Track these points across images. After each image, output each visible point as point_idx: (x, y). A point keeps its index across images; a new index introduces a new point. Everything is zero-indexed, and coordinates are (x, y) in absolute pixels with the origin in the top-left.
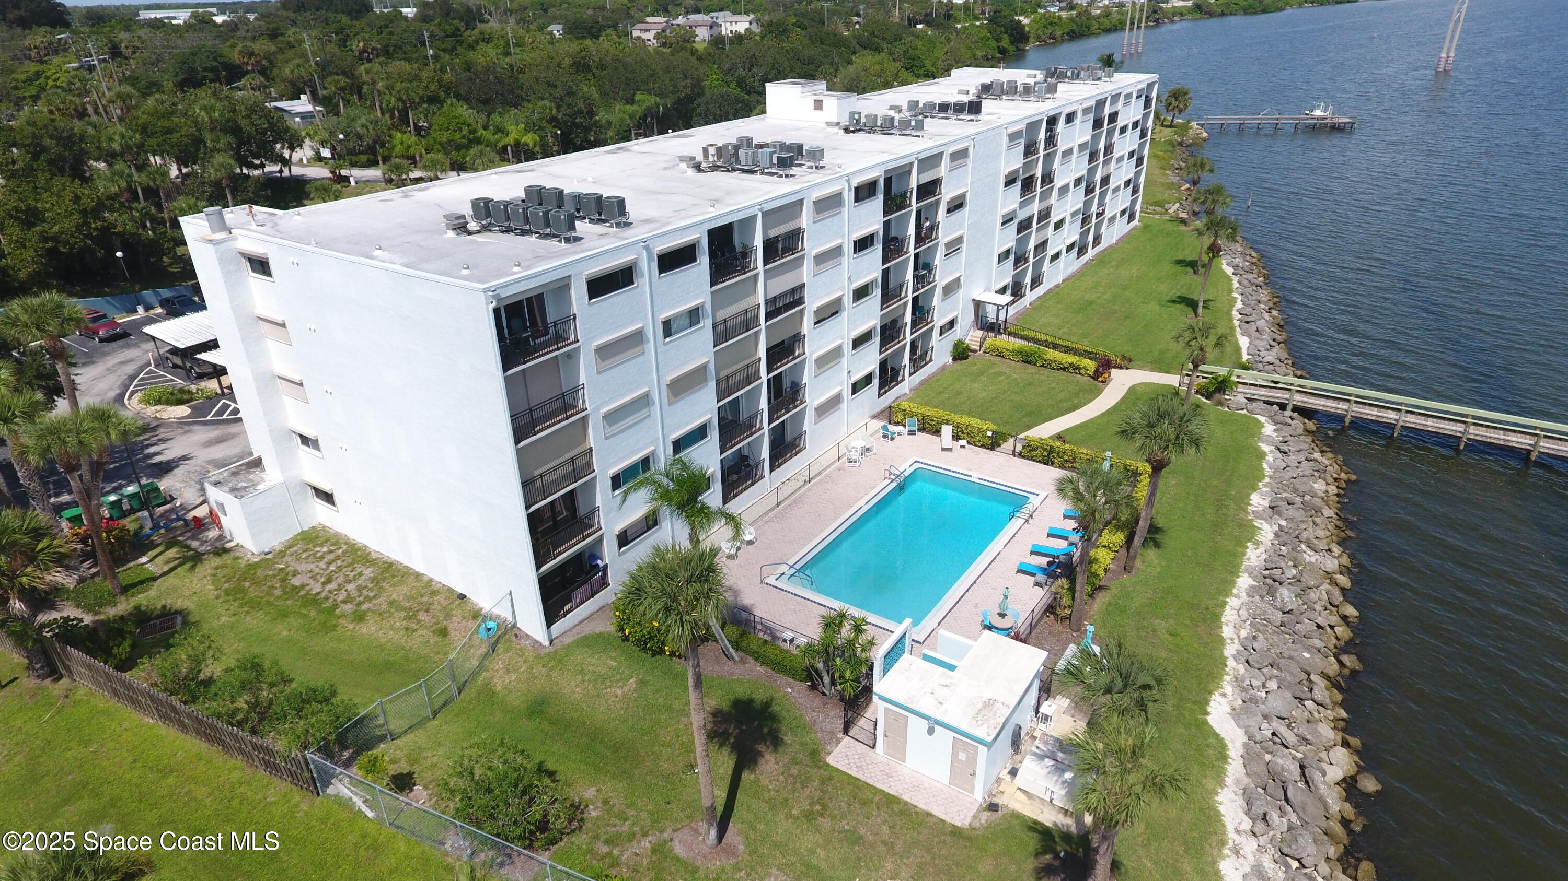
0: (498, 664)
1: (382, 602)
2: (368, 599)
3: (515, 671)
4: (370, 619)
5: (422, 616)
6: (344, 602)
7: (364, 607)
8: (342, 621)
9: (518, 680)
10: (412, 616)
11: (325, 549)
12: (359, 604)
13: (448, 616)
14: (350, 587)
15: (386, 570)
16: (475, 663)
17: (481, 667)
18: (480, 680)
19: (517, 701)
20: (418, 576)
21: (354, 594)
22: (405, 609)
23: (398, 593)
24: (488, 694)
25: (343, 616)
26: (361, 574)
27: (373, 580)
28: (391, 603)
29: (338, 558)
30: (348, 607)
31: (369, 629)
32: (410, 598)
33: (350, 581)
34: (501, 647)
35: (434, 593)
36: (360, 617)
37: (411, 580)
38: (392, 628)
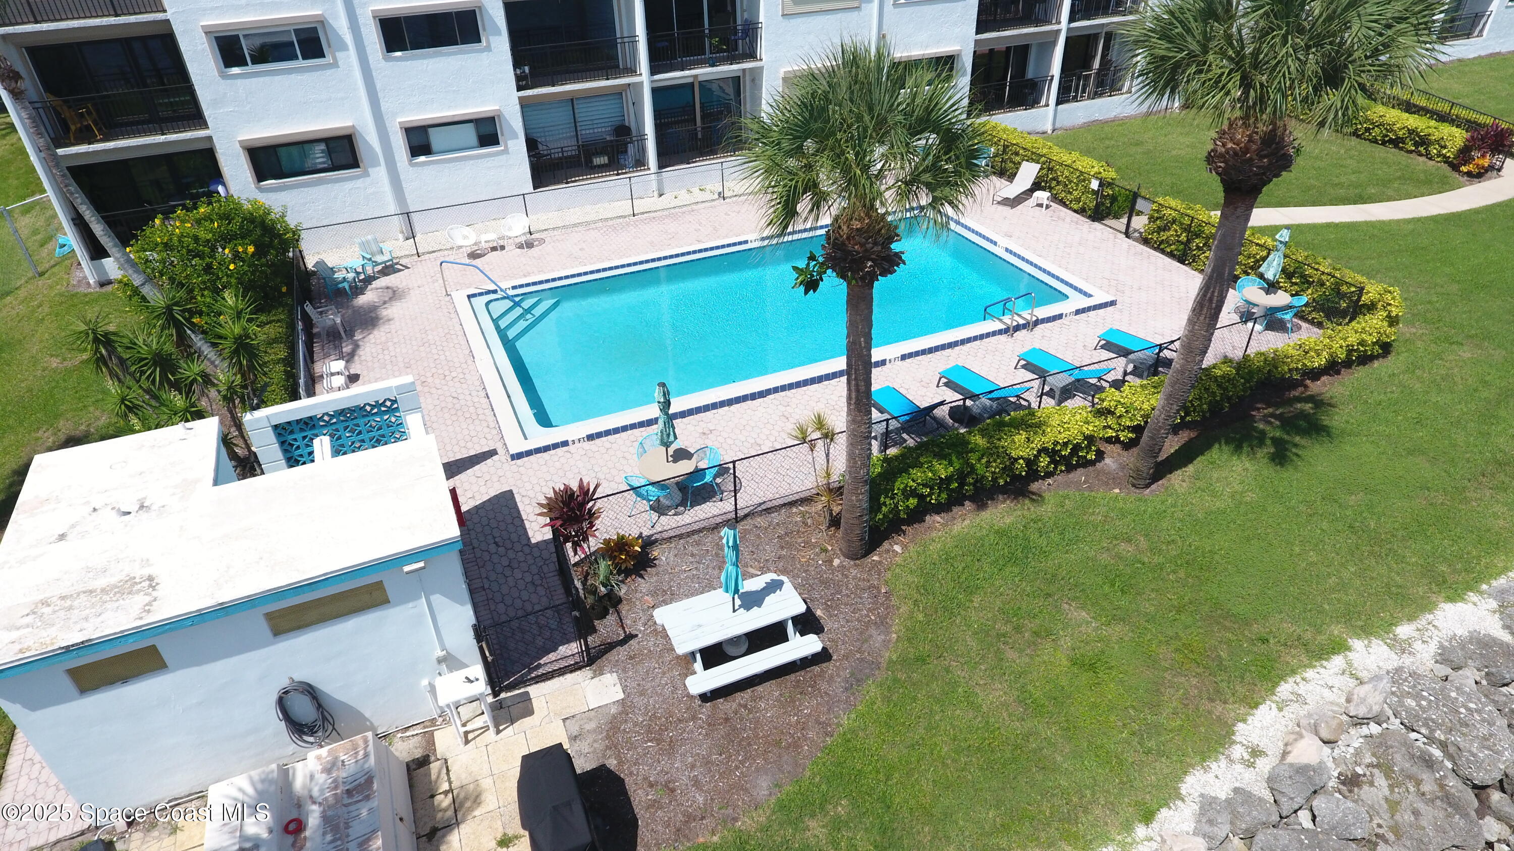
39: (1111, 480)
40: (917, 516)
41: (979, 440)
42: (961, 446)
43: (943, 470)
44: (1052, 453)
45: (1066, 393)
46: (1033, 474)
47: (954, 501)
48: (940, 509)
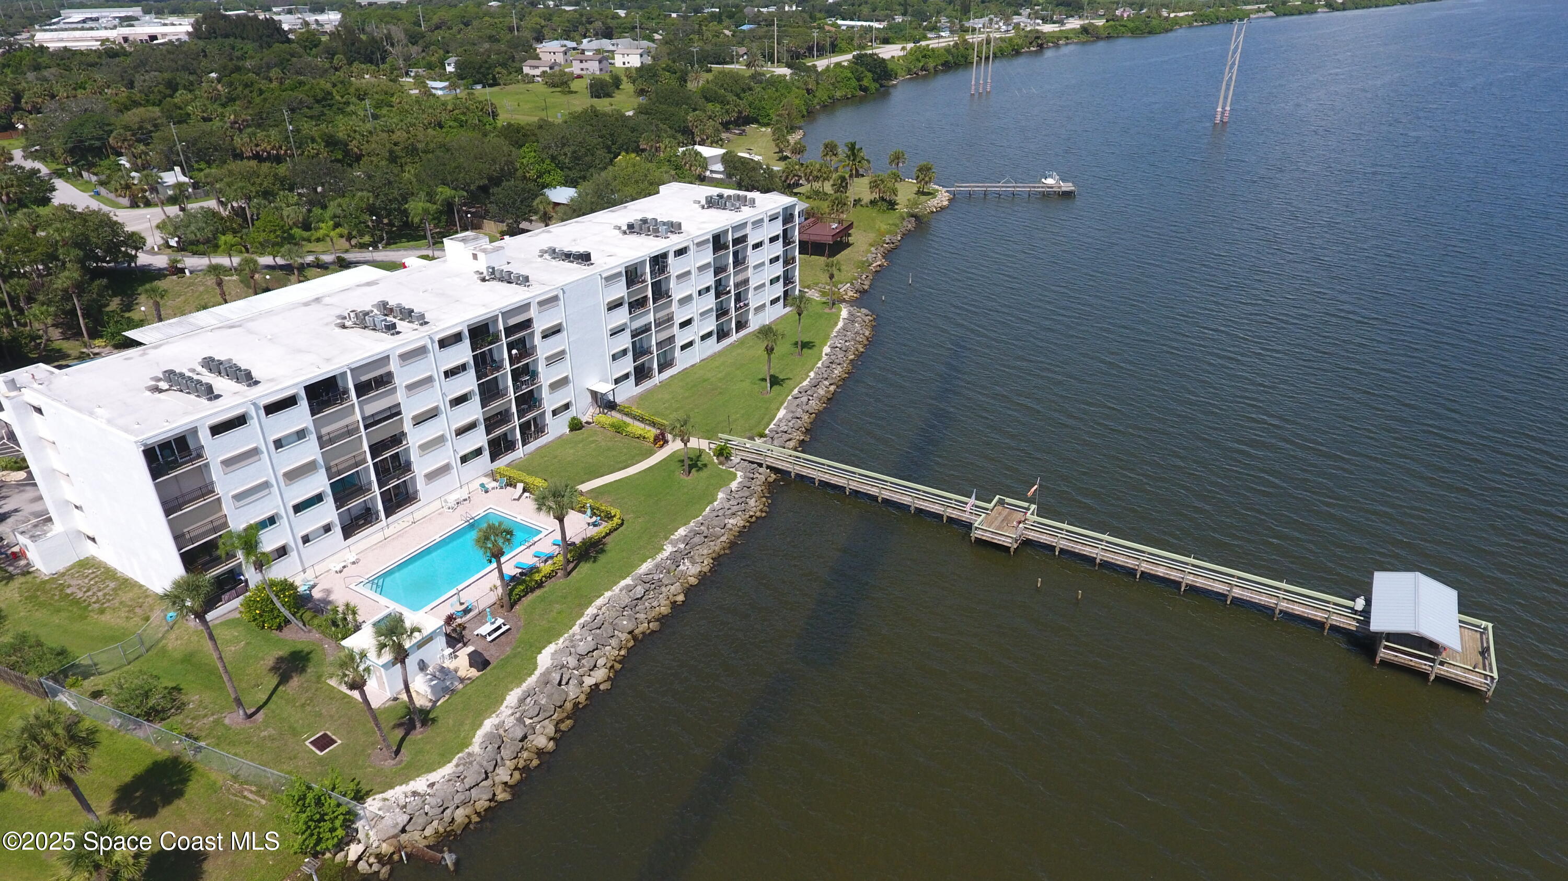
0: (172, 636)
1: (116, 602)
2: (109, 601)
3: (181, 639)
4: (108, 612)
5: (137, 610)
6: (94, 603)
7: (105, 605)
8: (91, 614)
9: (182, 644)
10: (131, 610)
11: (90, 571)
12: (103, 603)
13: (151, 610)
14: (100, 594)
15: (123, 583)
16: (160, 635)
17: (163, 637)
18: (161, 645)
19: (177, 655)
20: (141, 586)
21: (101, 598)
22: (128, 606)
23: (126, 597)
24: (164, 652)
25: (93, 611)
26: (108, 586)
27: (113, 590)
28: (121, 603)
29: (97, 576)
30: (96, 606)
31: (107, 618)
32: (131, 600)
33: (100, 591)
34: (176, 627)
35: (147, 597)
36: (102, 611)
37: (136, 590)
38: (119, 617)
39: (560, 578)
40: (519, 599)
41: (528, 578)
42: (524, 581)
43: (522, 587)
44: (545, 577)
45: (546, 561)
46: (542, 582)
47: (527, 593)
48: (524, 596)
